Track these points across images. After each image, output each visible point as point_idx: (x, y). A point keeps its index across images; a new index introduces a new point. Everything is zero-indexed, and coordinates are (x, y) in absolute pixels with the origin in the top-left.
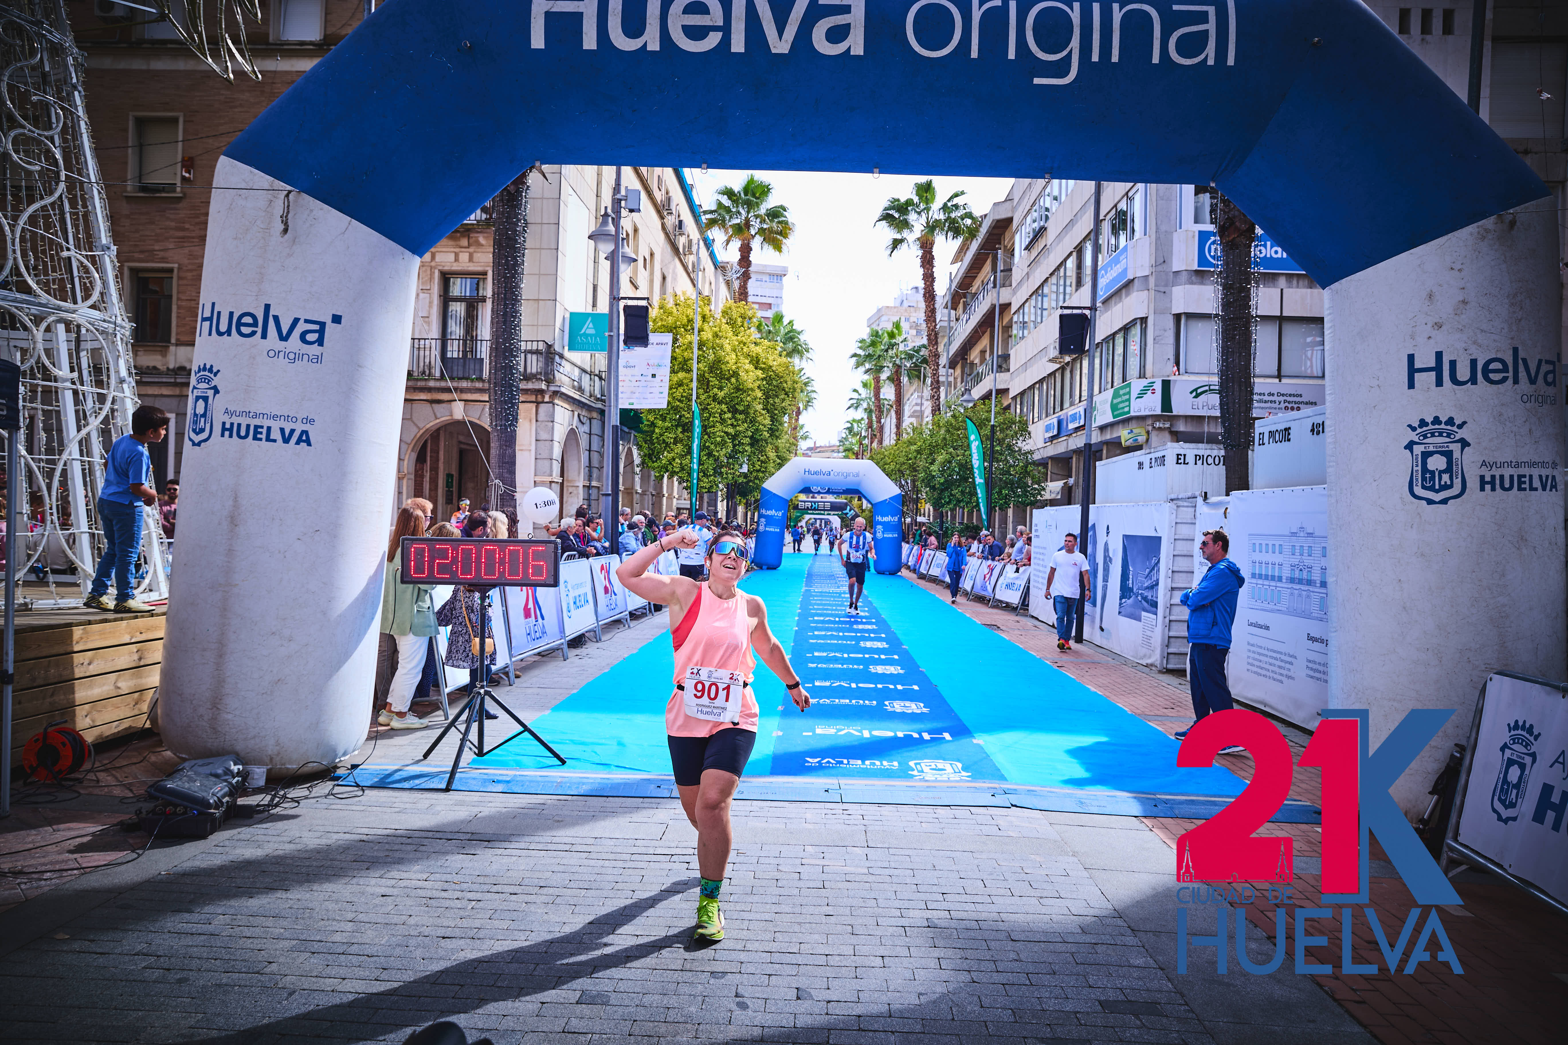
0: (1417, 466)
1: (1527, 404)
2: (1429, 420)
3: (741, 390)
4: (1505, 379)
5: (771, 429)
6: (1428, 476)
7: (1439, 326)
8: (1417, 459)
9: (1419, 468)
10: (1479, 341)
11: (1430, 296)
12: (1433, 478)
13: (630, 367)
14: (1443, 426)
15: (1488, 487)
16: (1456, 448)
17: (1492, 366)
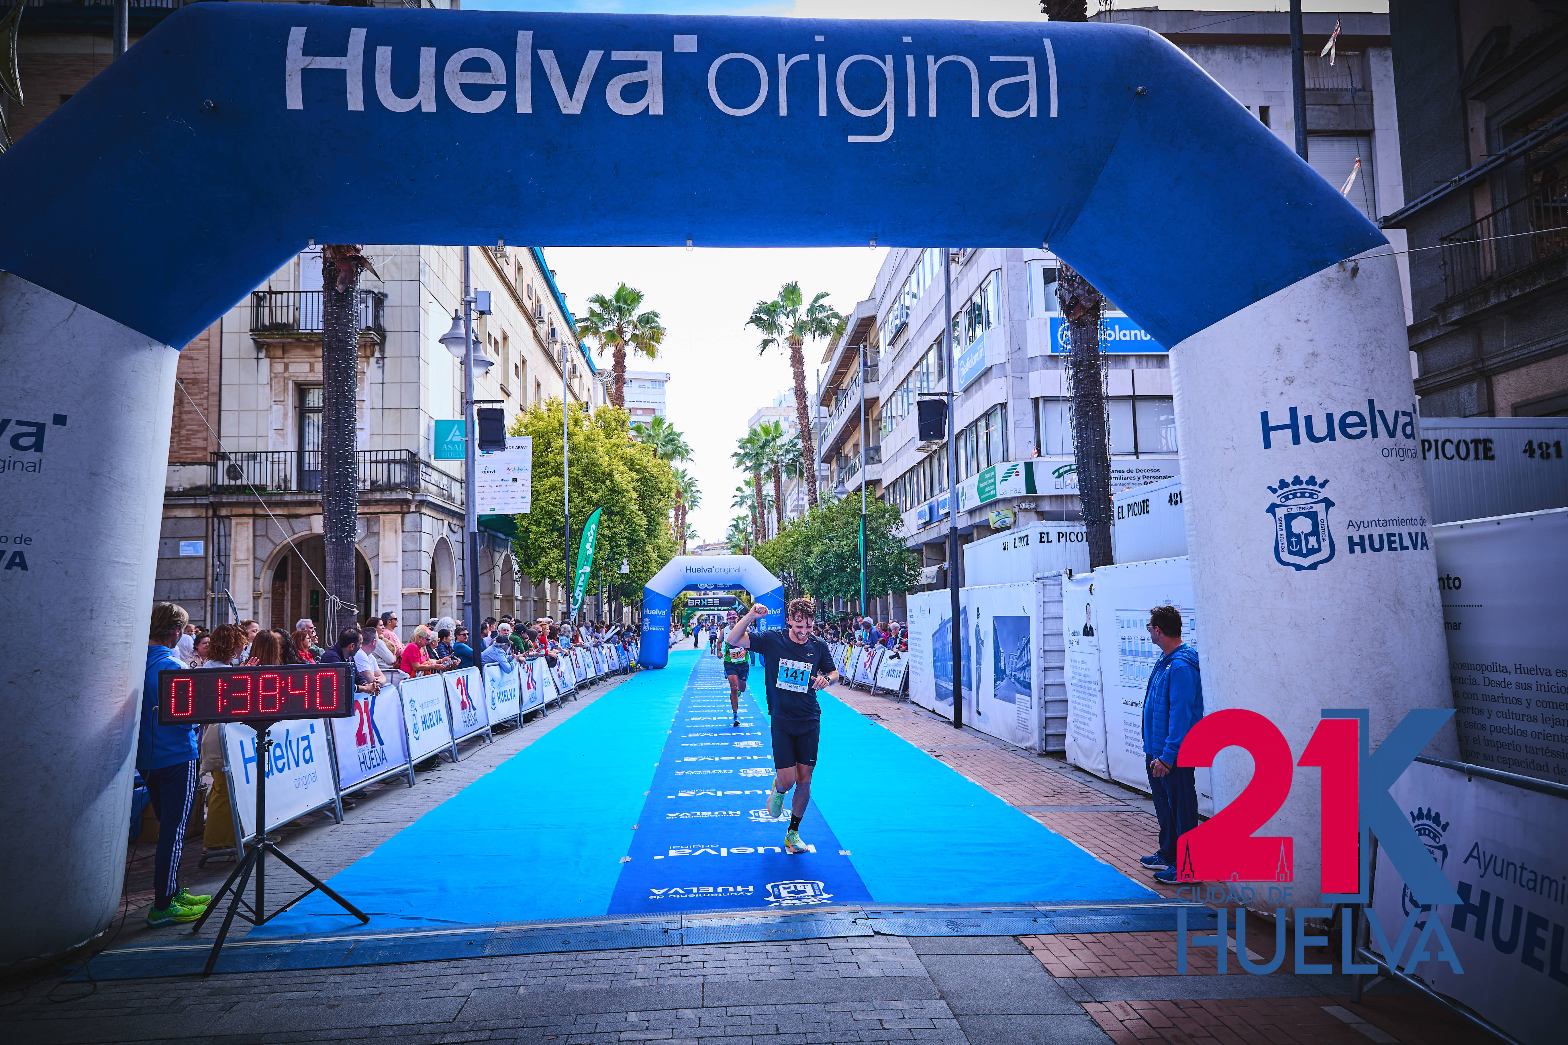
0: (1281, 530)
1: (1389, 458)
2: (1290, 480)
3: (616, 491)
4: (1363, 434)
5: (648, 529)
6: (1294, 540)
7: (1290, 381)
8: (1280, 523)
9: (1284, 532)
10: (1334, 394)
11: (1279, 350)
12: (1299, 542)
13: (490, 472)
14: (1304, 486)
15: (1357, 548)
16: (1320, 508)
17: (1349, 420)
